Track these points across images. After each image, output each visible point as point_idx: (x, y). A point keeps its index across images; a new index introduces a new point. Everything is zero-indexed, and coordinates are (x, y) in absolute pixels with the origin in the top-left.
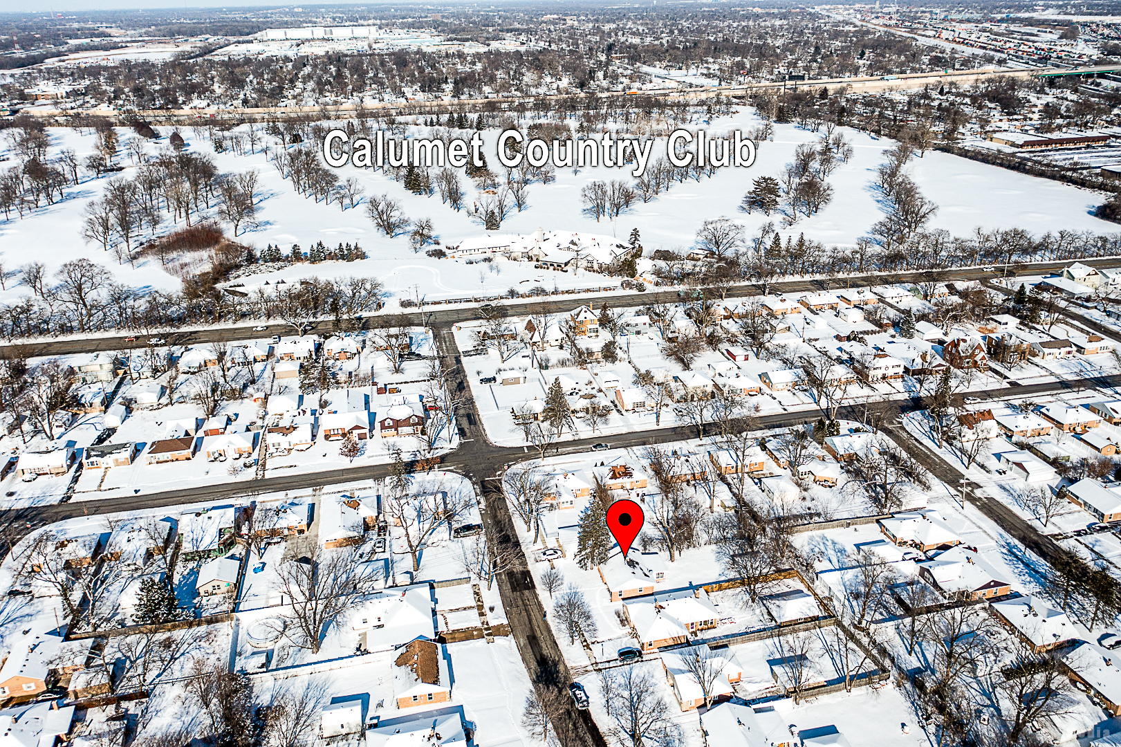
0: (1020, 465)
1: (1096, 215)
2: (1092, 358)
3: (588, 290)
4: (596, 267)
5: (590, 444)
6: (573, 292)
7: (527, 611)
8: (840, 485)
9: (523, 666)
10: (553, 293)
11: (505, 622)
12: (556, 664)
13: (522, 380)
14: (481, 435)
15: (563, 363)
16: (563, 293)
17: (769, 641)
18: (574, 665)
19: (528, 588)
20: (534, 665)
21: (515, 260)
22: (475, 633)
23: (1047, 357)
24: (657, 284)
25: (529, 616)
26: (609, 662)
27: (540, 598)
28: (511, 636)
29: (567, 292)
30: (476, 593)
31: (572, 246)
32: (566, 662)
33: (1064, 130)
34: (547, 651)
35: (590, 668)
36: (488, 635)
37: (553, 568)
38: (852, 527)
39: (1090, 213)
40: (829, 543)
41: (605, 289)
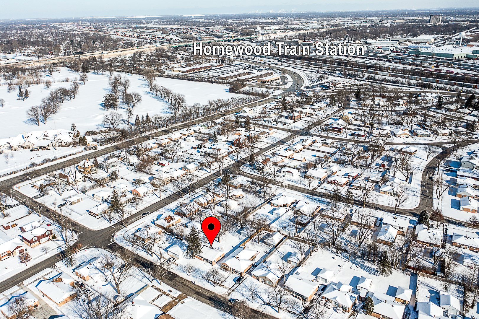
0: (289, 172)
1: (229, 92)
2: (273, 135)
3: (70, 155)
4: (64, 144)
5: (140, 214)
6: (64, 157)
7: (184, 285)
8: (245, 196)
9: (205, 304)
10: (54, 160)
11: (181, 293)
12: (216, 297)
13: (80, 200)
14: (85, 229)
15: (92, 187)
16: (59, 159)
17: (276, 253)
18: (223, 294)
19: (176, 277)
20: (208, 301)
21: (15, 150)
22: (173, 303)
23: (262, 138)
24: (101, 145)
25: (187, 286)
26: (234, 286)
27: (184, 278)
28: (188, 297)
29: (61, 158)
30: (156, 289)
31: (45, 137)
32: (219, 294)
33: (194, 65)
34: (208, 294)
35: (229, 292)
36: (179, 301)
37: (177, 265)
38: (262, 208)
39: (226, 91)
40: (261, 215)
41: (79, 153)
